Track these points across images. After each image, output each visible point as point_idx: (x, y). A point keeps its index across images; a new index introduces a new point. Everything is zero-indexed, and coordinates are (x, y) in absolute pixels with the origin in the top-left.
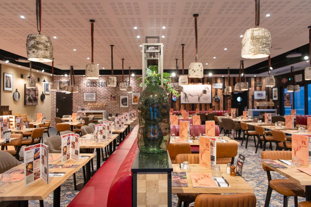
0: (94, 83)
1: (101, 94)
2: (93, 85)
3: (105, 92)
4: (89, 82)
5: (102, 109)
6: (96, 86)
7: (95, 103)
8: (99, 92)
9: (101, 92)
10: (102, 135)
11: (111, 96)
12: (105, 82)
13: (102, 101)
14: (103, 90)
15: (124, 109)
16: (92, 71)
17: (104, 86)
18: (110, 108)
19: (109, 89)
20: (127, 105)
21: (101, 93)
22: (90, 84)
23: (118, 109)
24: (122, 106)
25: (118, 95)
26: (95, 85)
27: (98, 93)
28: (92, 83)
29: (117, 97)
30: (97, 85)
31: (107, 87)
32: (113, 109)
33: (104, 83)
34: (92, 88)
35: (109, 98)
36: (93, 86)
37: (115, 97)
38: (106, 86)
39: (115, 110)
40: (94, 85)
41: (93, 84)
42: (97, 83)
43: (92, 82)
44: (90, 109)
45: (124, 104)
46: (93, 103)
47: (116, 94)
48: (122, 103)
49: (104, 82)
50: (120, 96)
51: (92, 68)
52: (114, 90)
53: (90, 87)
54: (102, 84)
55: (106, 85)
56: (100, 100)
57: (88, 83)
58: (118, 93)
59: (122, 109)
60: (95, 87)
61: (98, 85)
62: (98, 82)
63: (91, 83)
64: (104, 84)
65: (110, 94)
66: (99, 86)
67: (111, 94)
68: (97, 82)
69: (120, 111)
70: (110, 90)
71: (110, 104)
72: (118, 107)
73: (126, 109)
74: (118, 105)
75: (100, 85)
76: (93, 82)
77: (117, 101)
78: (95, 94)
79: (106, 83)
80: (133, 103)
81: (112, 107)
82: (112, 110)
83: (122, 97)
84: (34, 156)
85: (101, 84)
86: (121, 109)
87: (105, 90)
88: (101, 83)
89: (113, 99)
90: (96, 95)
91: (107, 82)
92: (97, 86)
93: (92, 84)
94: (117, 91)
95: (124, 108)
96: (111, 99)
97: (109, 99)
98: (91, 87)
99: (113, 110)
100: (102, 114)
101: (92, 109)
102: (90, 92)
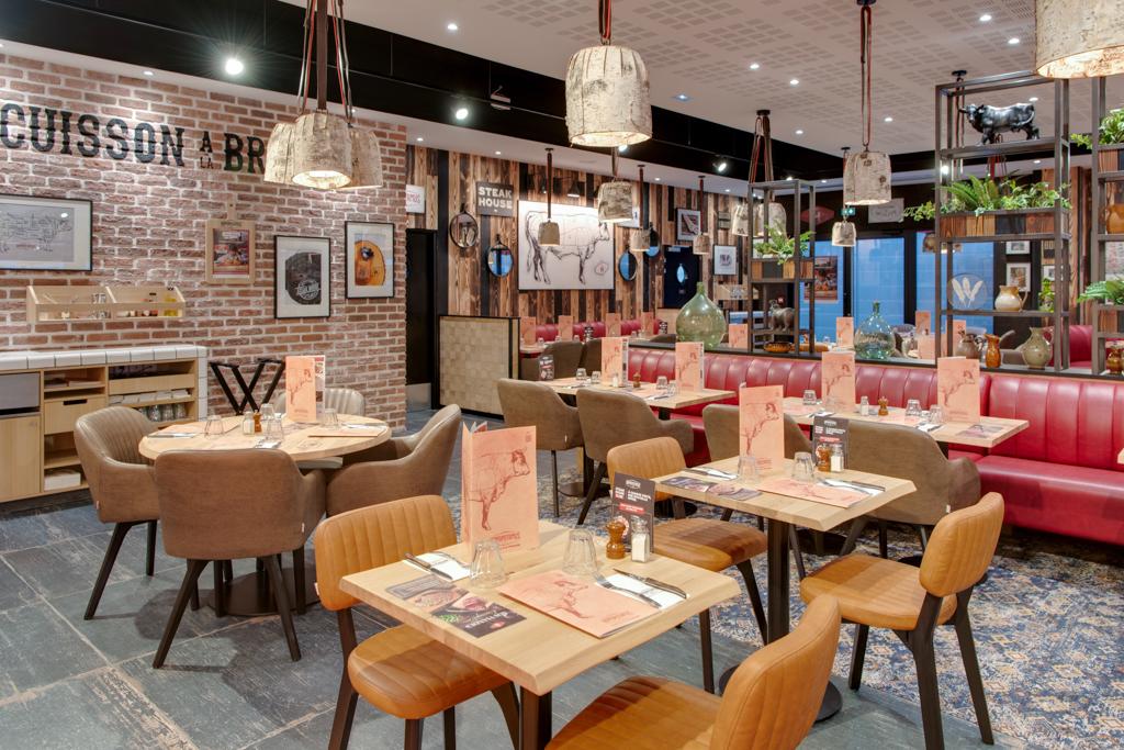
0: (74, 122)
1: (134, 218)
2: (66, 143)
3: (167, 207)
4: (21, 114)
5: (146, 336)
6: (89, 148)
7: (85, 283)
8: (115, 200)
9: (137, 200)
11: (216, 235)
12: (166, 132)
13: (141, 273)
14: (150, 189)
15: (301, 323)
17: (158, 157)
18: (208, 324)
19: (198, 188)
20: (317, 301)
21: (131, 212)
22: (34, 127)
23: (263, 327)
24: (287, 307)
25: (263, 234)
26: (82, 138)
27: (108, 210)
28: (58, 121)
29: (257, 246)
30: (97, 145)
31: (179, 170)
32: (226, 328)
33: (159, 136)
34: (49, 158)
35: (197, 249)
36: (58, 146)
37: (246, 246)
38: (171, 157)
39: (238, 337)
40: (76, 137)
41: (58, 135)
42: (102, 127)
43: (51, 114)
44: (33, 333)
45: (301, 291)
46: (64, 283)
47: (247, 225)
48: (292, 286)
49: (156, 126)
50: (275, 238)
52: (235, 194)
53: (29, 150)
54: (146, 146)
55: (178, 155)
56: (125, 268)
57: (12, 115)
58: (263, 216)
59: (288, 325)
60: (80, 161)
61: (110, 147)
62: (110, 125)
63: (43, 119)
64: (158, 145)
65: (208, 219)
66: (117, 151)
67: (217, 224)
68: (96, 123)
69: (276, 343)
70: (202, 195)
71: (203, 294)
72: (263, 316)
73: (312, 325)
74: (263, 297)
75: (125, 150)
76: (66, 116)
77: (258, 274)
78: (83, 210)
79: (174, 137)
80: (355, 290)
81: (215, 313)
82: (224, 334)
83: (287, 249)
85: (132, 144)
86: (277, 325)
87: (169, 186)
88: (132, 133)
89: (227, 257)
90: (93, 219)
91: (180, 132)
92: (102, 150)
93: (51, 129)
94: (253, 204)
95: (297, 319)
96: (216, 256)
97: (200, 254)
98: (45, 150)
99: (223, 339)
101: (56, 339)
102: (35, 196)
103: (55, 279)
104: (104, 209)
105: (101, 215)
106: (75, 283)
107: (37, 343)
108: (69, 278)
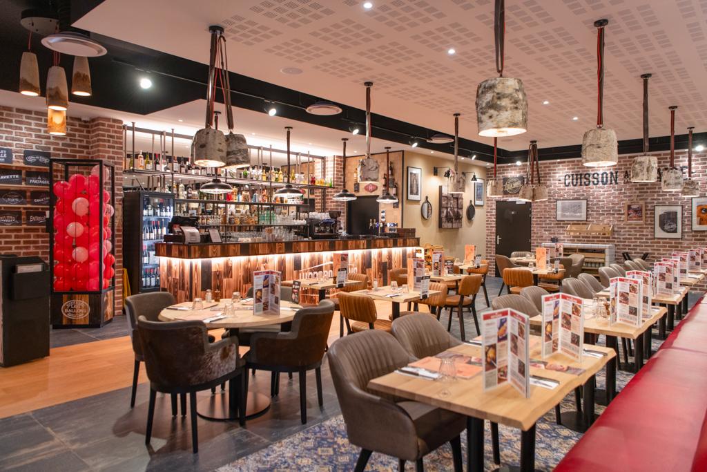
0: (583, 176)
1: (600, 203)
2: (581, 183)
3: (612, 198)
4: (569, 177)
5: (604, 241)
6: (587, 183)
7: (585, 224)
8: (594, 198)
9: (602, 197)
10: (628, 306)
11: (629, 207)
12: (612, 174)
13: (603, 221)
14: (606, 193)
15: (668, 241)
16: (599, 147)
17: (609, 182)
18: (626, 238)
19: (623, 191)
20: (675, 231)
21: (600, 201)
22: (573, 180)
23: (649, 241)
24: (659, 233)
25: (650, 205)
26: (585, 180)
27: (593, 201)
28: (579, 176)
29: (646, 210)
30: (589, 182)
31: (616, 186)
32: (633, 240)
33: (609, 175)
34: (576, 188)
35: (622, 212)
36: (579, 184)
37: (641, 210)
38: (613, 182)
39: (638, 244)
40: (584, 180)
41: (579, 180)
42: (591, 176)
43: (577, 175)
44: (572, 238)
45: (667, 227)
46: (579, 224)
47: (642, 203)
48: (662, 225)
49: (608, 172)
50: (654, 206)
51: (599, 139)
52: (638, 191)
53: (571, 187)
54: (605, 179)
55: (616, 181)
56: (598, 219)
57: (567, 177)
58: (650, 198)
59: (661, 241)
60: (585, 187)
61: (593, 182)
62: (594, 175)
63: (575, 177)
64: (609, 178)
65: (626, 201)
66: (596, 182)
67: (629, 204)
68: (589, 175)
69: (655, 248)
70: (624, 193)
71: (624, 228)
72: (649, 237)
73: (673, 241)
74: (649, 230)
75: (598, 182)
76: (581, 175)
77: (646, 221)
78: (584, 202)
79: (614, 175)
80: (696, 227)
81: (629, 235)
82: (632, 242)
83: (660, 211)
84: (498, 333)
85: (600, 179)
86: (656, 240)
87: (613, 191)
88: (600, 176)
89: (633, 214)
90: (587, 204)
91: (616, 173)
92: (591, 183)
93: (577, 179)
94: (646, 194)
95: (666, 239)
96: (629, 214)
97: (623, 214)
98: (575, 186)
99: (632, 244)
100: (602, 251)
101: (578, 240)
102: (572, 199)
103: (577, 223)
104: (591, 201)
105: (590, 203)
106: (583, 224)
107: (573, 241)
108: (581, 223)
